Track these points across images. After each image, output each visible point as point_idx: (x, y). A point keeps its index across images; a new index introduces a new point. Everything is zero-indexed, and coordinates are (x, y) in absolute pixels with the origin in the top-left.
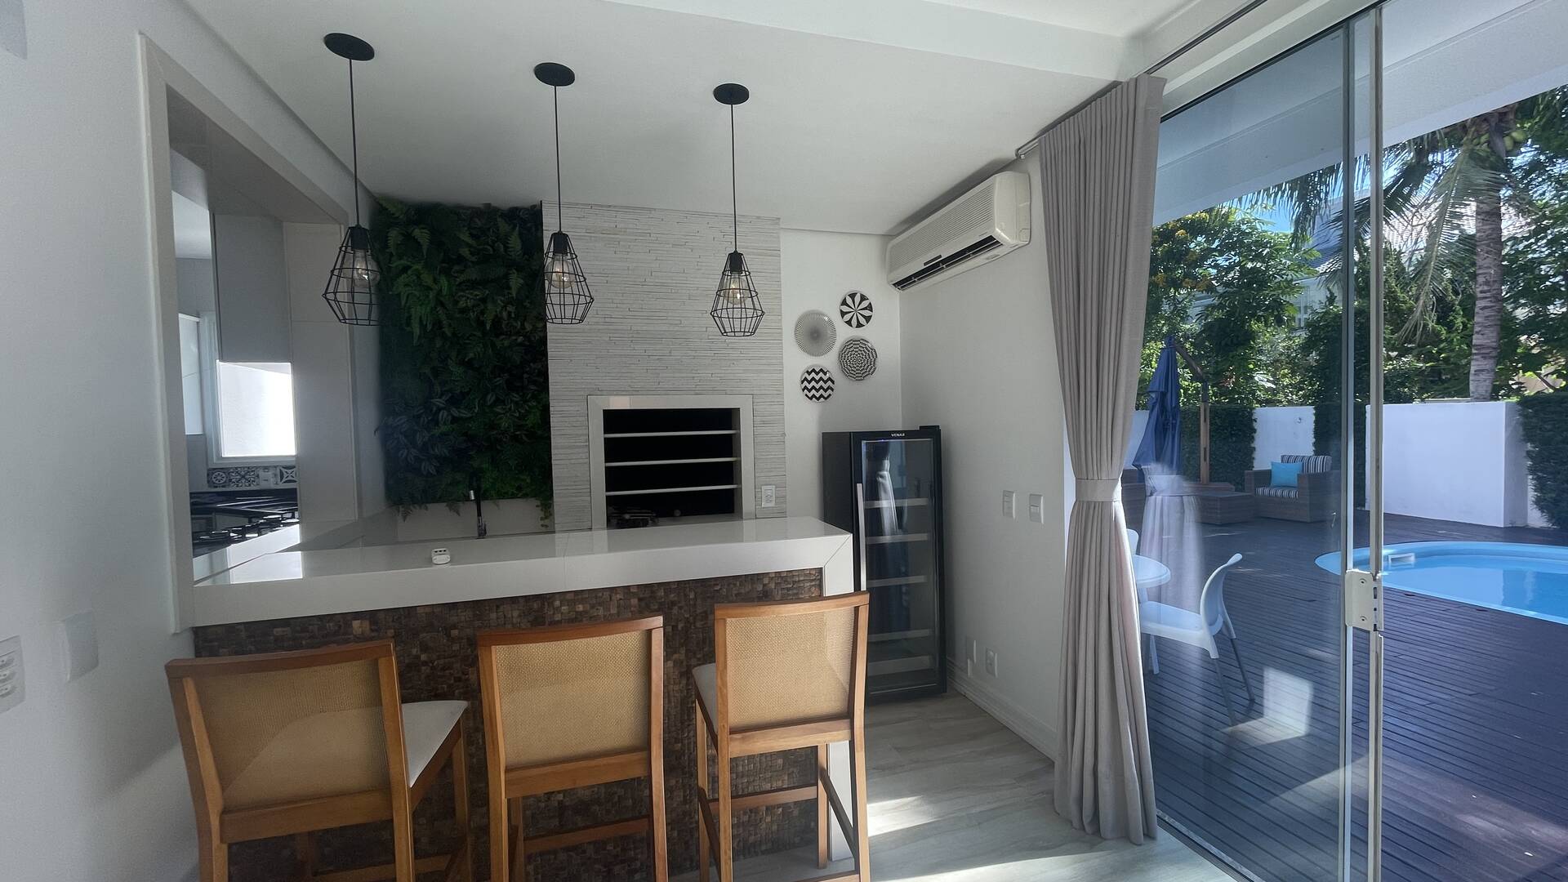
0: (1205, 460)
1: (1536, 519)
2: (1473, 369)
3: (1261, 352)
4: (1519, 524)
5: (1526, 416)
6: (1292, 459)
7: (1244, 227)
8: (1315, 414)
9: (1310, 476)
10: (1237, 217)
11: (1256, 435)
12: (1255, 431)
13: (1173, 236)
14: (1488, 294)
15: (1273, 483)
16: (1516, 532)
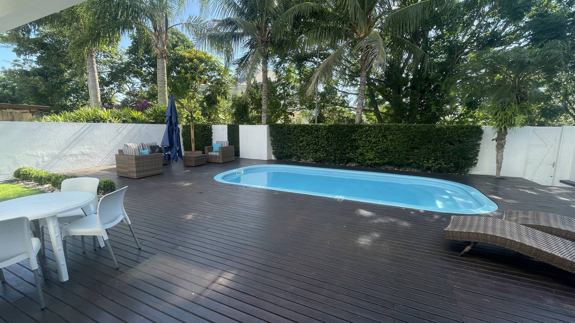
0: (193, 143)
1: (273, 158)
2: (263, 116)
3: (220, 107)
4: (270, 159)
5: (270, 130)
6: (219, 142)
7: (216, 63)
8: (228, 128)
9: (222, 148)
10: (213, 59)
11: (213, 134)
12: (212, 133)
13: (193, 61)
14: (265, 95)
15: (214, 150)
16: (270, 162)
